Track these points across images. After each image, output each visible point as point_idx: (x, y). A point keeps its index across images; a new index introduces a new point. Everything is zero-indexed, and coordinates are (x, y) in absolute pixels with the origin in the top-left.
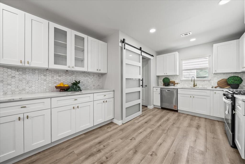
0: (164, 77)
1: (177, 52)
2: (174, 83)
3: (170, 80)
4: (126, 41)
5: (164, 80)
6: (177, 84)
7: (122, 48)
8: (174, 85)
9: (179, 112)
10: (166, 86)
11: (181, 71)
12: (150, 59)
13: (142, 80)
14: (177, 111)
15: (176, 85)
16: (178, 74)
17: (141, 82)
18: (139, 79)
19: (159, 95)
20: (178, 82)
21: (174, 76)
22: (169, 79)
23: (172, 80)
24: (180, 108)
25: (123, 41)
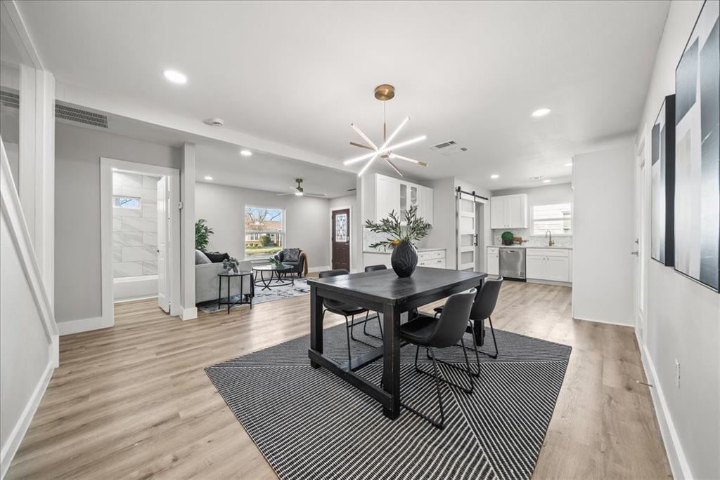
0: (503, 232)
1: (525, 195)
2: (520, 241)
3: (514, 236)
4: (462, 189)
5: (503, 236)
6: (525, 241)
7: (457, 197)
8: (520, 244)
9: (527, 281)
10: (506, 245)
11: (531, 221)
12: (482, 204)
13: (477, 236)
14: (524, 280)
15: (523, 243)
16: (526, 227)
17: (475, 238)
18: (472, 235)
19: (498, 259)
20: (526, 239)
21: (520, 229)
22: (512, 234)
23: (516, 235)
24: (530, 275)
25: (459, 190)
